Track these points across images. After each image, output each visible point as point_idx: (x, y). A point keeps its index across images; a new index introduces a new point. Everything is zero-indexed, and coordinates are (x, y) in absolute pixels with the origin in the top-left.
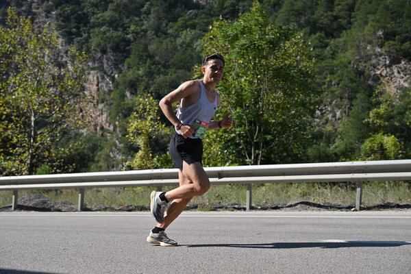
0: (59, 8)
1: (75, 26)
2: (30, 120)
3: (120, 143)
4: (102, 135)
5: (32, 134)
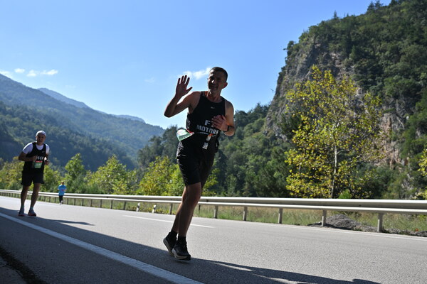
0: (358, 62)
1: (371, 76)
2: (333, 154)
3: (411, 176)
4: (394, 169)
5: (336, 165)
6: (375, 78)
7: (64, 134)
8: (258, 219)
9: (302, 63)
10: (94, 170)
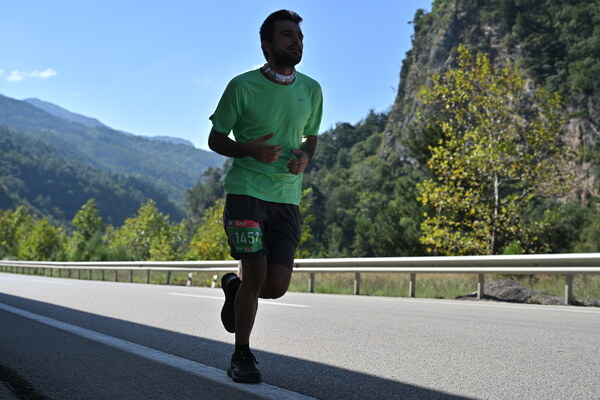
0: (526, 39)
1: (547, 60)
2: (493, 186)
4: (589, 205)
5: (496, 203)
6: (554, 62)
7: (68, 170)
8: (378, 292)
9: (438, 44)
10: (118, 224)
